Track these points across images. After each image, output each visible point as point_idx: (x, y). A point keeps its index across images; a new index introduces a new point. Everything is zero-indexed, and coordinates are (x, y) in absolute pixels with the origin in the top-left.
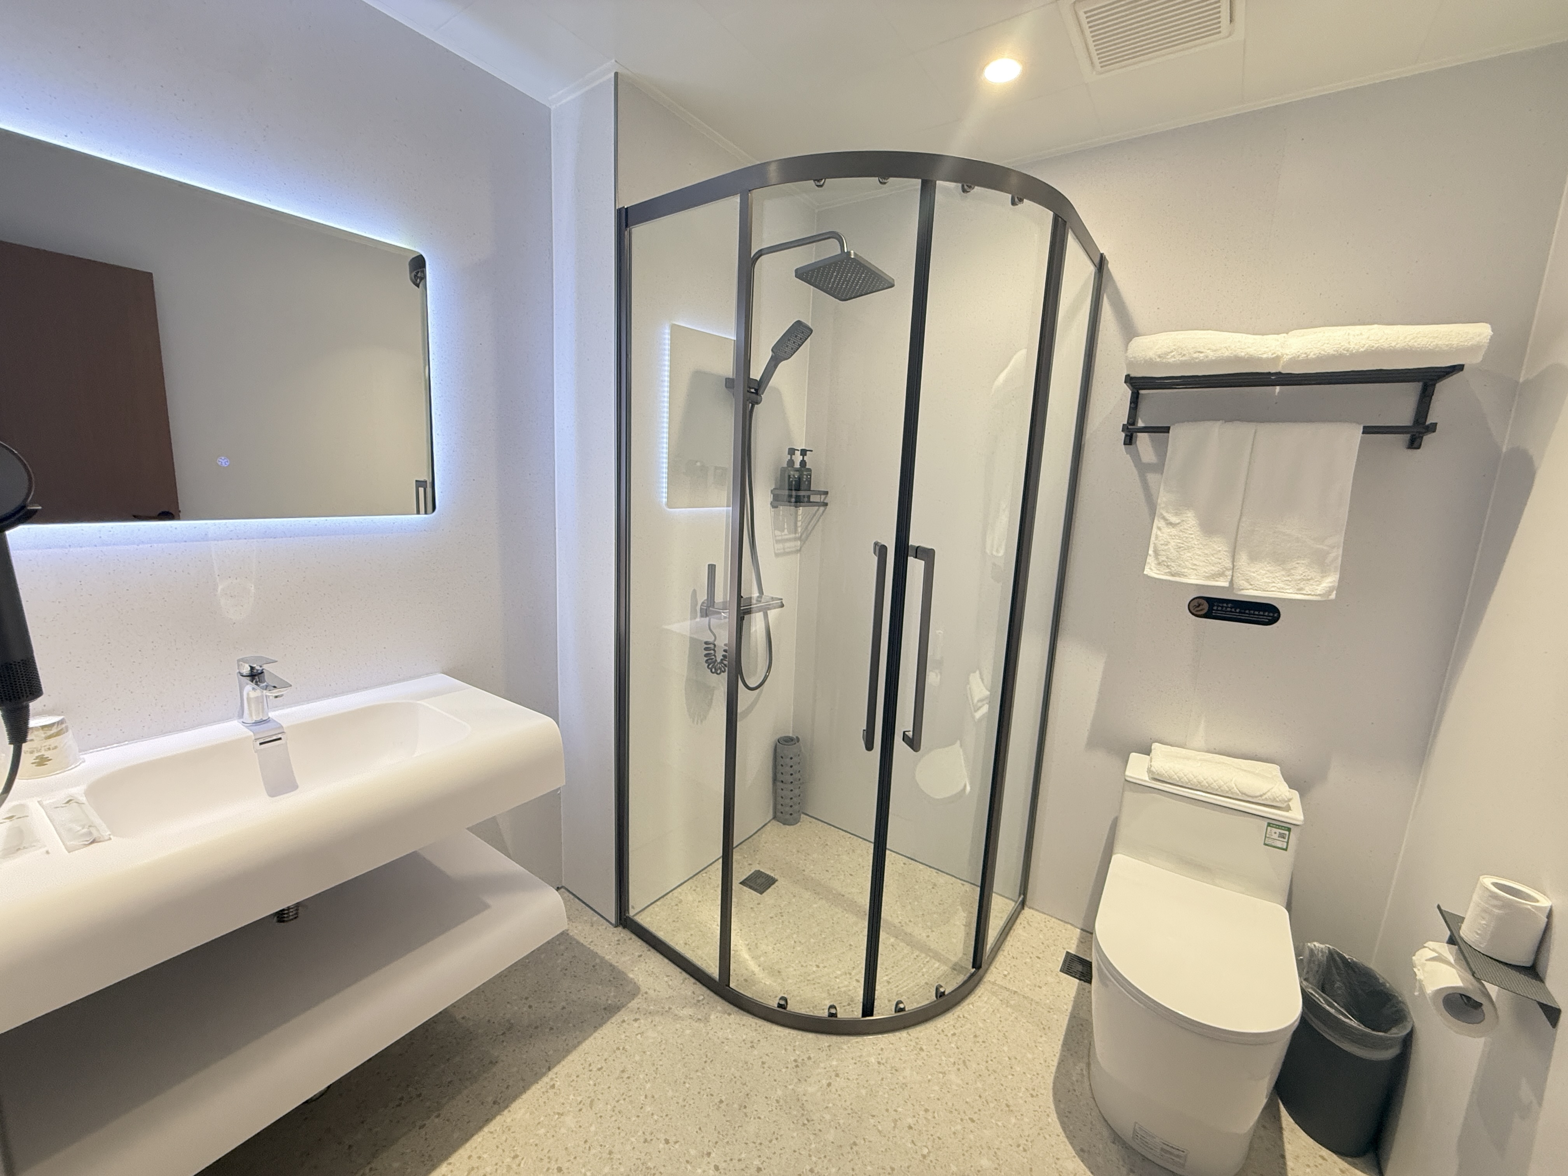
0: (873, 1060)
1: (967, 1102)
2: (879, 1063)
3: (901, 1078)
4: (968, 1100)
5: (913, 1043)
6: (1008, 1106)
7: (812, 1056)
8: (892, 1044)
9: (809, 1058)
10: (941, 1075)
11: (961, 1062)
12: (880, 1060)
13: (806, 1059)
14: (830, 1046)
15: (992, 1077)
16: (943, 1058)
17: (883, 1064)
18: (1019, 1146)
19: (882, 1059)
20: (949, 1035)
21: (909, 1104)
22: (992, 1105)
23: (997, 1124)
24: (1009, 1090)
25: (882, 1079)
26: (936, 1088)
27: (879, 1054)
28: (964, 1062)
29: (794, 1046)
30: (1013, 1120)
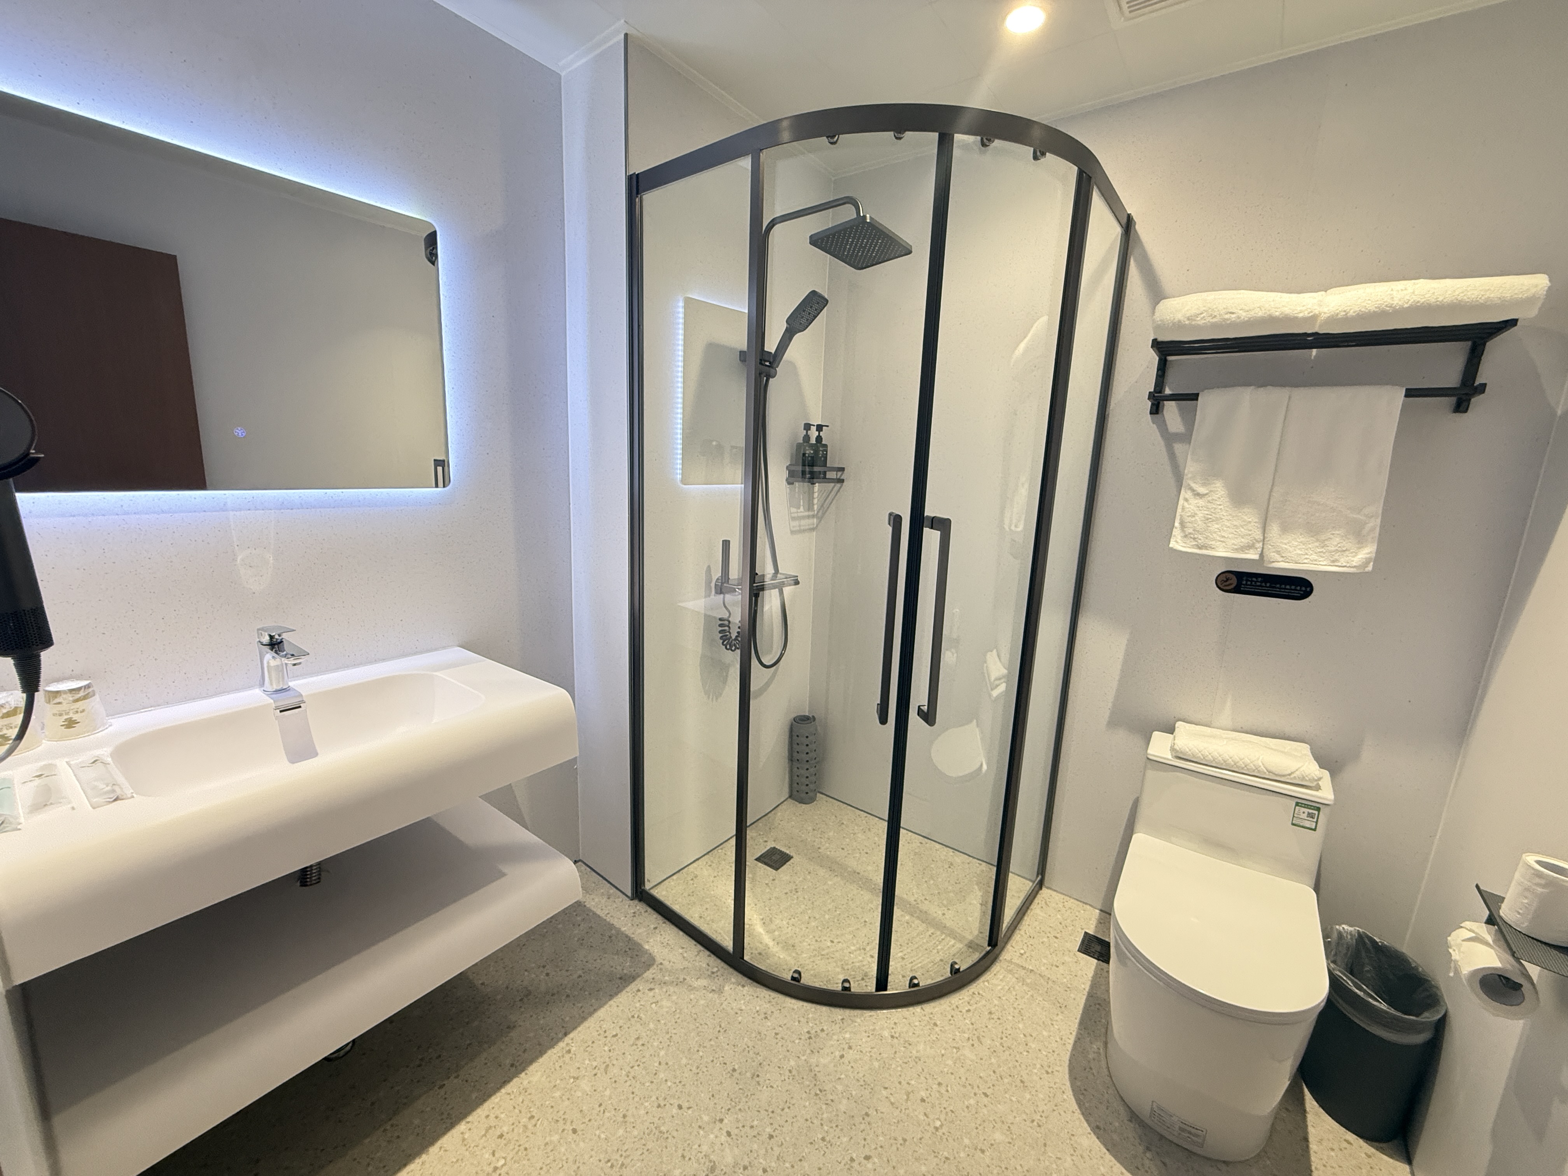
0: (886, 1033)
1: (981, 1077)
2: (892, 1037)
3: (914, 1052)
4: (981, 1075)
5: (927, 1018)
6: (1022, 1082)
7: (825, 1028)
8: (906, 1019)
9: (822, 1030)
10: (955, 1050)
11: (975, 1038)
12: (893, 1034)
13: (819, 1031)
14: (843, 1019)
15: (1007, 1053)
16: (957, 1033)
17: (897, 1038)
18: (1033, 1121)
19: (895, 1033)
20: (964, 1011)
21: (922, 1078)
22: (1006, 1081)
23: (1011, 1100)
24: (1023, 1066)
25: (896, 1052)
26: (950, 1062)
27: (893, 1028)
28: (978, 1038)
29: (808, 1018)
30: (1028, 1096)
